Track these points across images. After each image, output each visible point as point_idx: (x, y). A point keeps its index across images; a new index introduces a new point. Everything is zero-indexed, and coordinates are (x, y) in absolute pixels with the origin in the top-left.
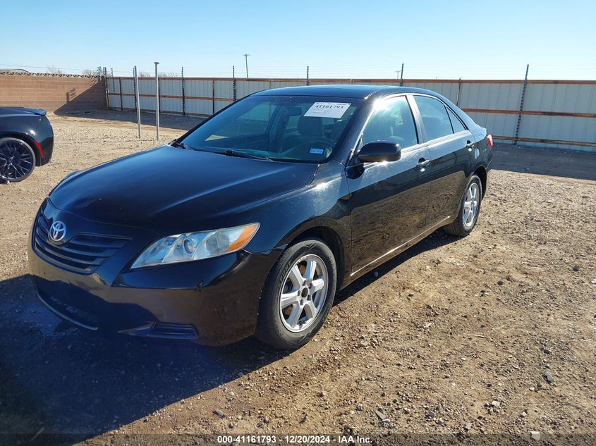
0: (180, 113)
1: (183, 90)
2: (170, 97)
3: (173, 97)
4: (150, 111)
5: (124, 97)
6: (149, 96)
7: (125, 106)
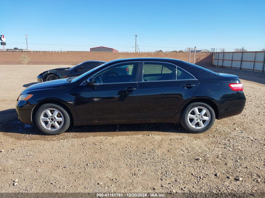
0: (239, 68)
1: (242, 58)
2: (236, 61)
3: (237, 61)
4: (228, 67)
5: (219, 61)
6: (228, 60)
7: (219, 65)
